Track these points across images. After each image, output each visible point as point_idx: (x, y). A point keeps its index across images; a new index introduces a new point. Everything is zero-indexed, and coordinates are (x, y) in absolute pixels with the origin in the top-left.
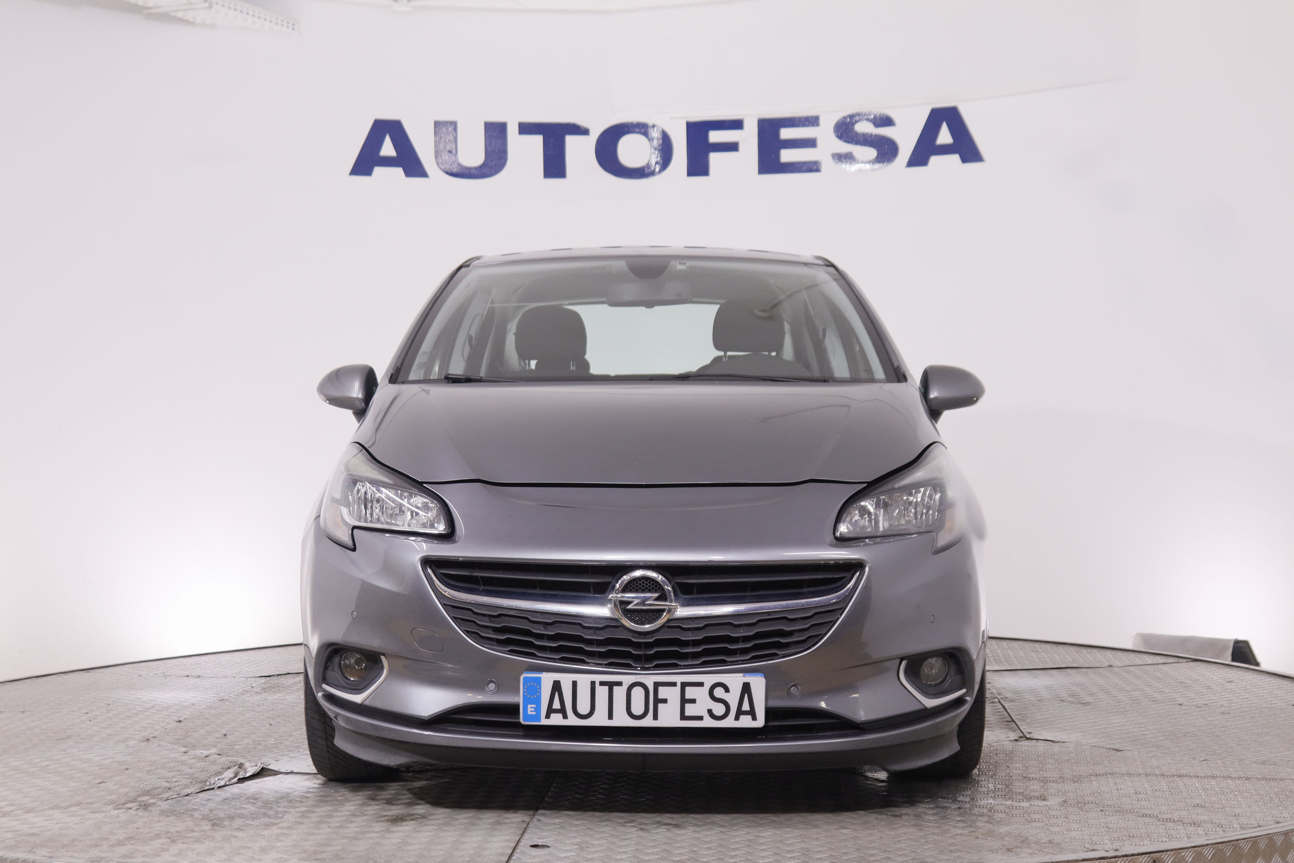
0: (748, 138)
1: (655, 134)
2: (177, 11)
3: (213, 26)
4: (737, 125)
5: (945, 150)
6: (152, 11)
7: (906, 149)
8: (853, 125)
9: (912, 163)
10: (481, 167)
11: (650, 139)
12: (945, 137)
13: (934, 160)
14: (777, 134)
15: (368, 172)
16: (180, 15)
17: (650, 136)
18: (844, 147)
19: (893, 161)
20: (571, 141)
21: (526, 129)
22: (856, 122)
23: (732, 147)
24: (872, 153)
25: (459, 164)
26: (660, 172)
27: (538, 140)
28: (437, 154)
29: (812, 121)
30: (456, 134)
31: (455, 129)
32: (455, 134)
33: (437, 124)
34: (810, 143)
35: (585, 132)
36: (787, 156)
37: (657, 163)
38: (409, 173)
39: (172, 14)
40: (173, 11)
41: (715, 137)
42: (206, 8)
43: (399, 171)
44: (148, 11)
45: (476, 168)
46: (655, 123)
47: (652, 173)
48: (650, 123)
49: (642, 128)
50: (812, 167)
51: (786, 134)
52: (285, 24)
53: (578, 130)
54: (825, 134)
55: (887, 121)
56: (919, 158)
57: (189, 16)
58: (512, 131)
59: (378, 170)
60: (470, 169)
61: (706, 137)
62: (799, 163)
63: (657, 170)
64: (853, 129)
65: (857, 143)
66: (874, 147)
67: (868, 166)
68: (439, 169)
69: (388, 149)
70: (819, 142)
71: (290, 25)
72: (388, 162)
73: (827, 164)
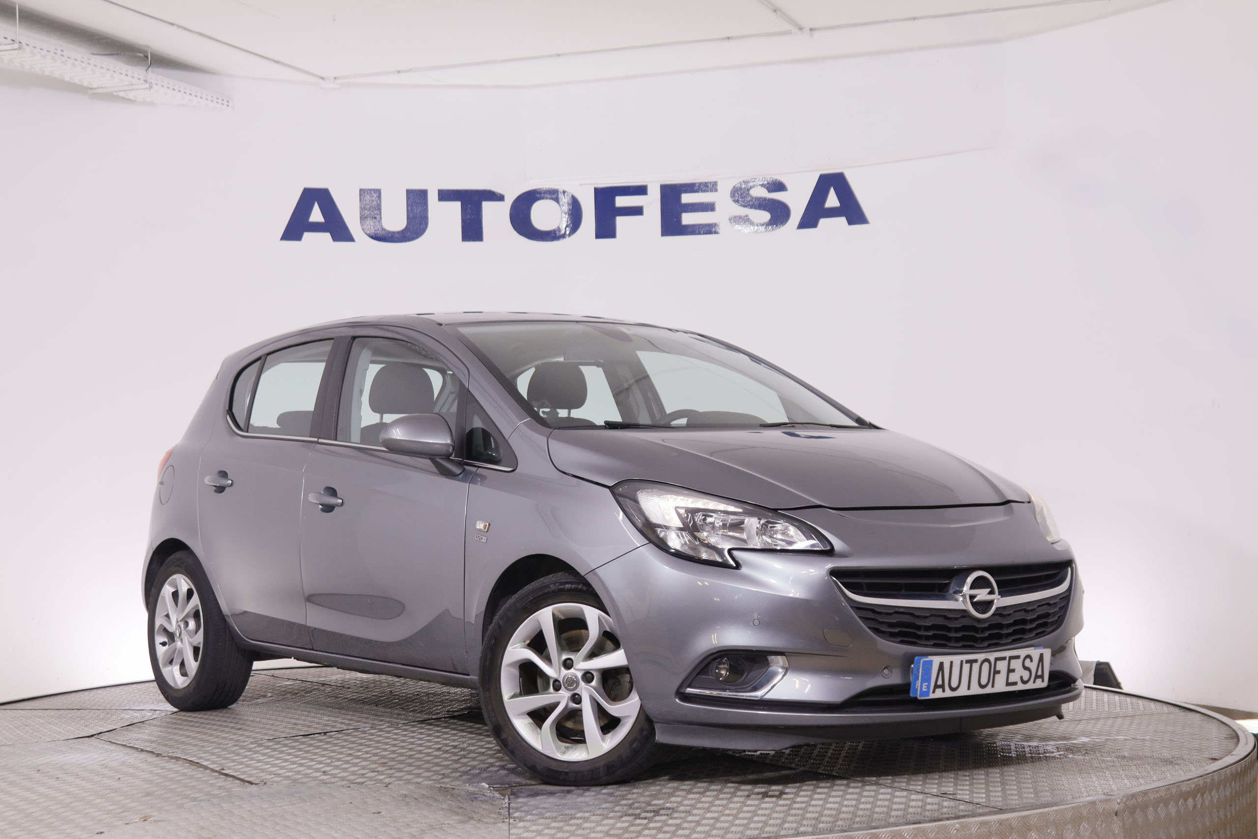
0: (652, 203)
1: (565, 200)
2: (120, 91)
3: (153, 104)
4: (641, 190)
5: (833, 213)
7: (797, 214)
8: (748, 190)
9: (803, 225)
10: (403, 231)
12: (832, 200)
13: (823, 222)
14: (679, 198)
15: (298, 237)
16: (122, 94)
17: (561, 203)
19: (785, 224)
20: (488, 207)
21: (445, 196)
22: (751, 187)
23: (637, 211)
24: (766, 216)
25: (383, 229)
26: (570, 235)
27: (456, 206)
28: (363, 218)
30: (380, 201)
31: (379, 196)
32: (379, 202)
33: (361, 190)
34: (709, 207)
35: (500, 198)
36: (687, 219)
37: (567, 226)
38: (336, 238)
39: (115, 93)
40: (115, 91)
41: (621, 201)
42: (147, 88)
43: (327, 236)
45: (398, 232)
47: (563, 236)
48: (561, 190)
49: (553, 195)
50: (709, 229)
51: (687, 198)
52: (220, 101)
55: (779, 186)
56: (809, 220)
57: (131, 95)
59: (307, 236)
60: (394, 233)
63: (568, 232)
65: (753, 207)
67: (762, 228)
69: (316, 216)
70: (717, 206)
71: (225, 103)
72: (316, 228)
73: (724, 227)
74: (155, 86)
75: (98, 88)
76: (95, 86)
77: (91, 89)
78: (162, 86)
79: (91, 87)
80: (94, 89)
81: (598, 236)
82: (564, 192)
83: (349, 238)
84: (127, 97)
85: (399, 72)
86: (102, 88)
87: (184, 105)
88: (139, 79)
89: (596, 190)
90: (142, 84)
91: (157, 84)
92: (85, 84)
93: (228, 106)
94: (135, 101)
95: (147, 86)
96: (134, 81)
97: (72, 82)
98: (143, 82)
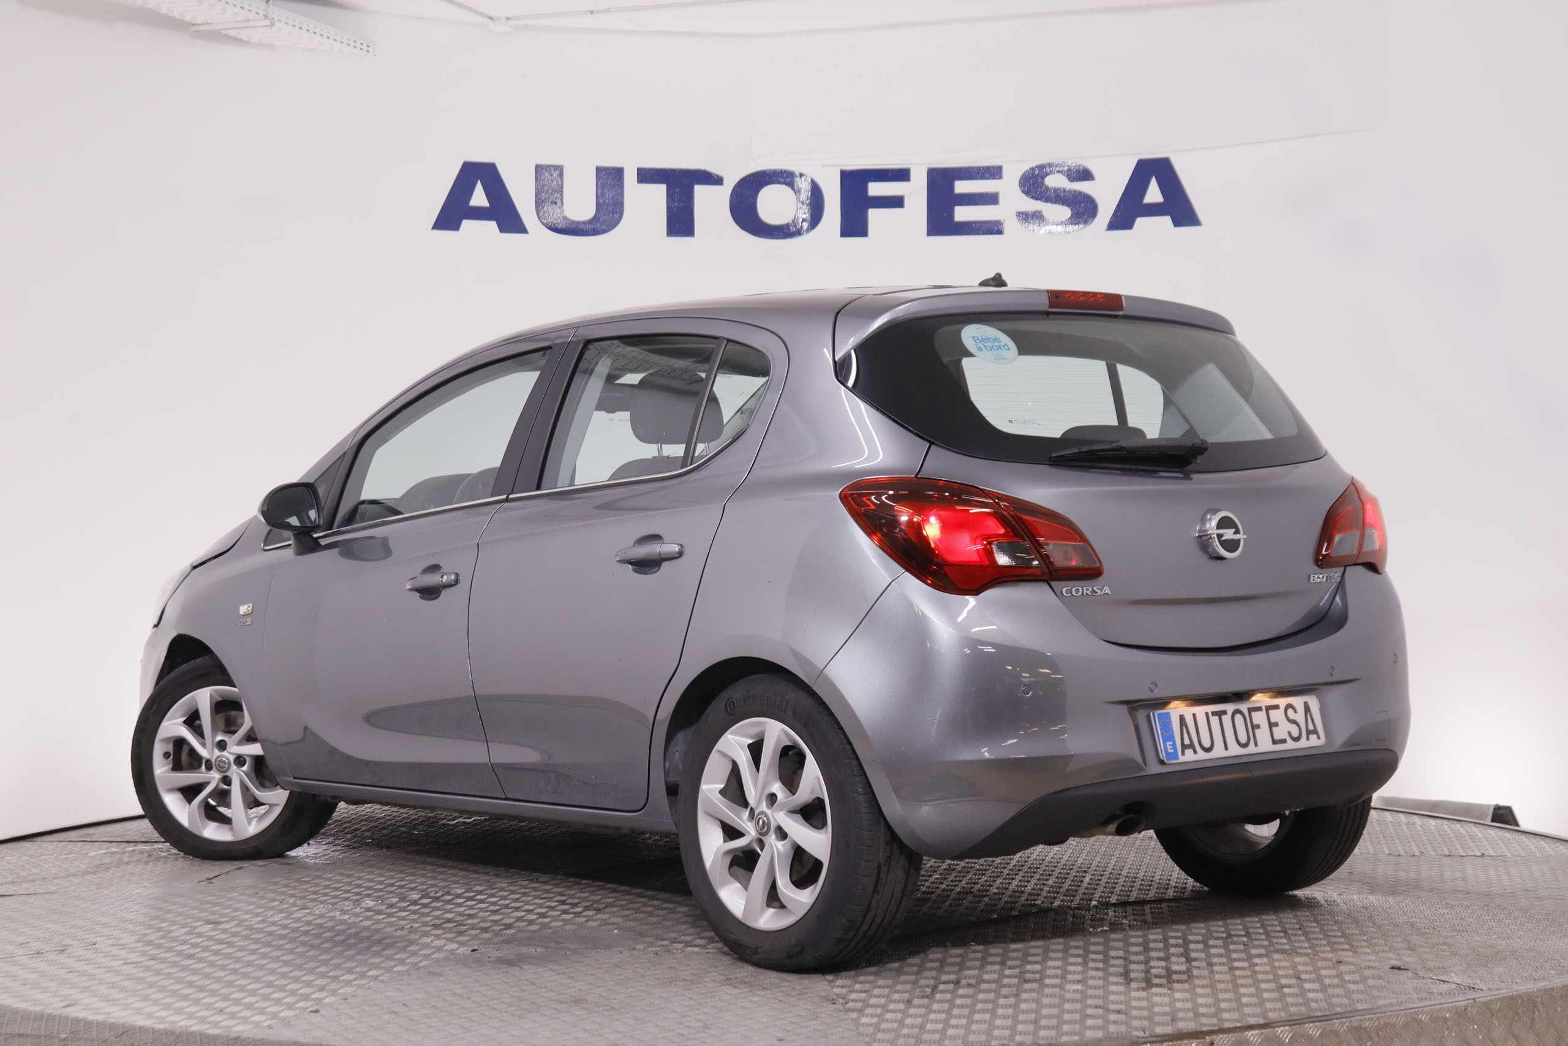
0: (915, 192)
1: (804, 185)
3: (271, 47)
4: (902, 175)
5: (1154, 210)
6: (200, 28)
7: (1107, 208)
8: (1043, 178)
9: (1114, 225)
10: (590, 221)
11: (797, 192)
12: (1154, 194)
13: (1141, 222)
14: (952, 187)
15: (456, 227)
16: (232, 33)
18: (1032, 205)
20: (701, 192)
21: (647, 176)
22: (1047, 174)
23: (896, 202)
24: (1065, 212)
25: (565, 218)
26: (808, 231)
27: (661, 190)
28: (539, 204)
29: (993, 172)
30: (562, 181)
31: (561, 175)
32: (560, 181)
33: (539, 169)
34: (991, 199)
35: (718, 181)
36: (962, 214)
38: (504, 228)
40: (225, 29)
41: (876, 189)
43: (492, 225)
44: (195, 28)
45: (584, 223)
46: (803, 171)
47: (799, 233)
49: (785, 178)
50: (993, 228)
51: (961, 187)
52: (358, 45)
53: (711, 179)
54: (1008, 188)
55: (1085, 175)
56: (1122, 220)
57: (244, 35)
58: (630, 178)
59: (466, 224)
61: (865, 189)
62: (976, 222)
63: (805, 228)
64: (1043, 182)
65: (1048, 200)
66: (1068, 206)
67: (1060, 228)
68: (539, 222)
69: (479, 198)
70: (1001, 198)
71: (364, 47)
72: (479, 214)
73: (1011, 225)
74: (277, 24)
75: (202, 24)
76: (199, 22)
77: (194, 25)
78: (287, 23)
79: (194, 22)
80: (198, 25)
81: (845, 233)
82: (801, 175)
83: (521, 229)
84: (238, 37)
85: (592, 12)
86: (208, 23)
87: (311, 49)
88: (257, 13)
89: (843, 173)
90: (261, 20)
91: (279, 21)
92: (187, 18)
93: (368, 51)
94: (248, 42)
95: (268, 22)
96: (251, 16)
97: (170, 15)
98: (263, 17)
